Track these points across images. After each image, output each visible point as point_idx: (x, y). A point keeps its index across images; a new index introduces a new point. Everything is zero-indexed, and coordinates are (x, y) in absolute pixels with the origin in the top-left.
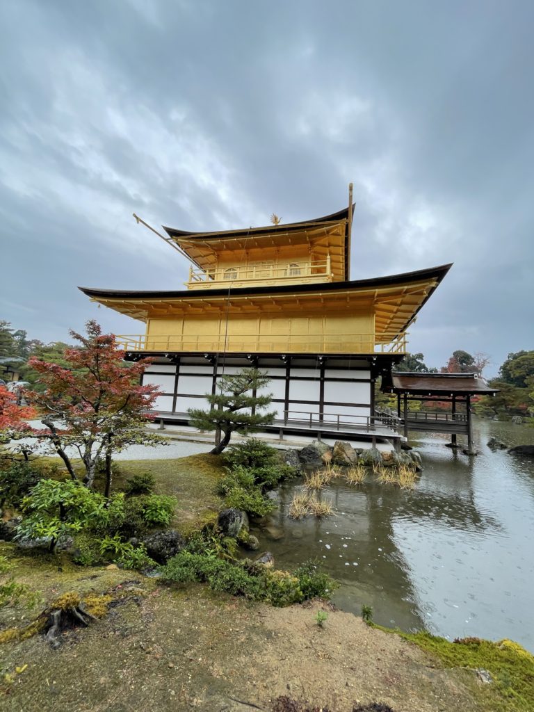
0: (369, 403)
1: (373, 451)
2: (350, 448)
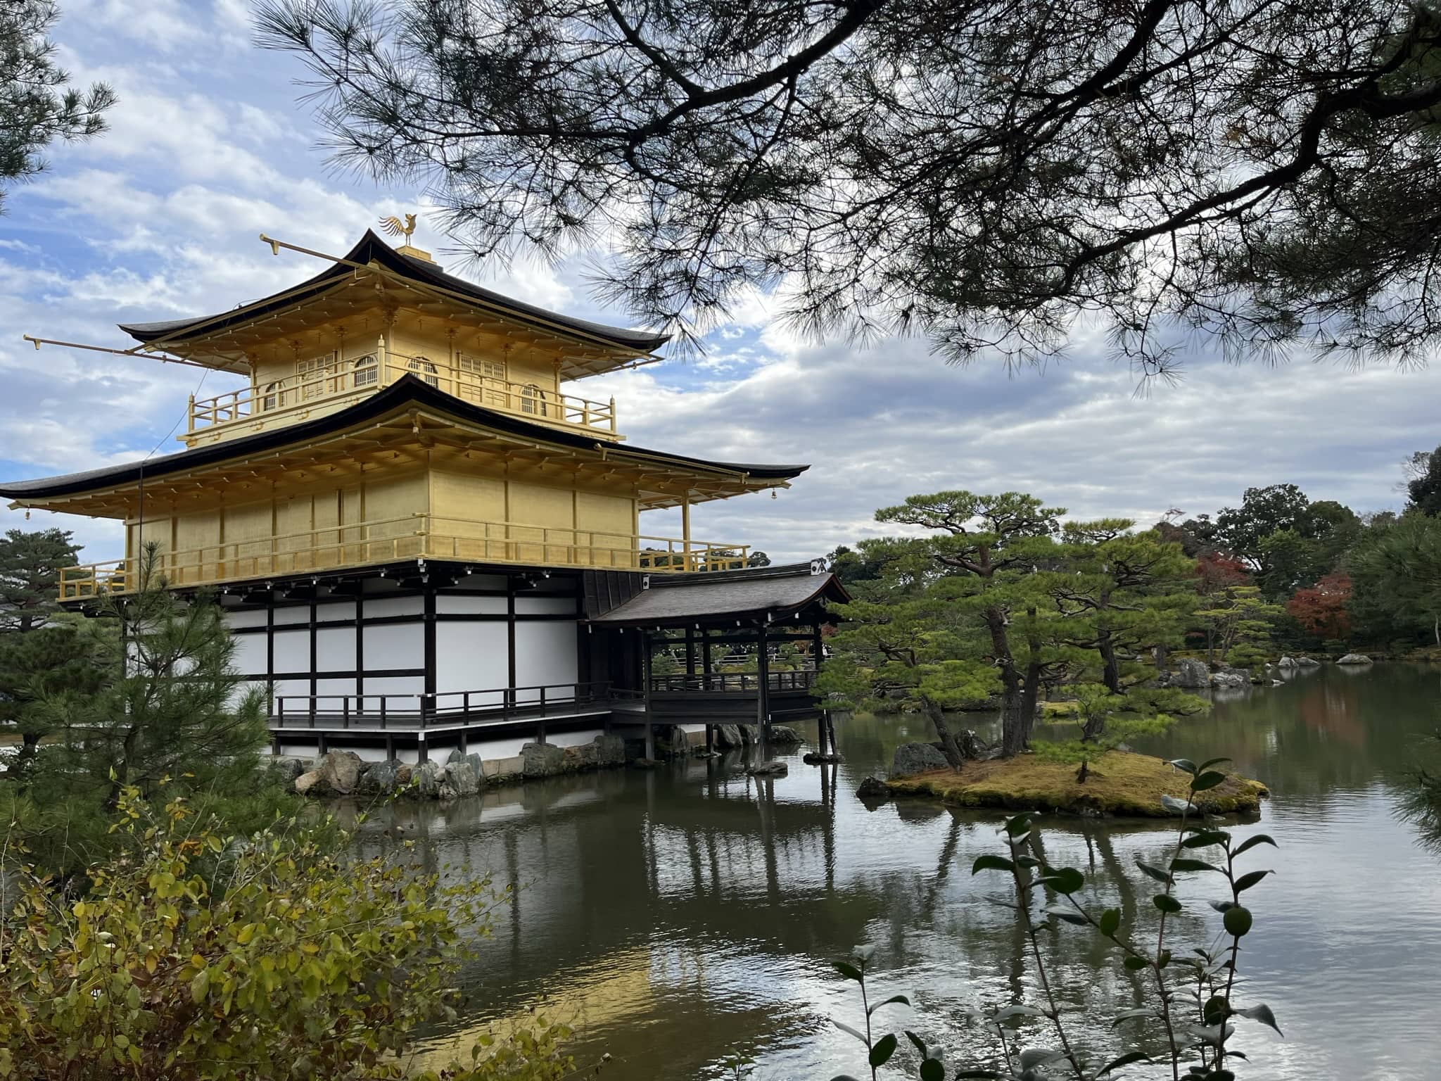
0: (422, 667)
1: (383, 766)
2: (348, 761)
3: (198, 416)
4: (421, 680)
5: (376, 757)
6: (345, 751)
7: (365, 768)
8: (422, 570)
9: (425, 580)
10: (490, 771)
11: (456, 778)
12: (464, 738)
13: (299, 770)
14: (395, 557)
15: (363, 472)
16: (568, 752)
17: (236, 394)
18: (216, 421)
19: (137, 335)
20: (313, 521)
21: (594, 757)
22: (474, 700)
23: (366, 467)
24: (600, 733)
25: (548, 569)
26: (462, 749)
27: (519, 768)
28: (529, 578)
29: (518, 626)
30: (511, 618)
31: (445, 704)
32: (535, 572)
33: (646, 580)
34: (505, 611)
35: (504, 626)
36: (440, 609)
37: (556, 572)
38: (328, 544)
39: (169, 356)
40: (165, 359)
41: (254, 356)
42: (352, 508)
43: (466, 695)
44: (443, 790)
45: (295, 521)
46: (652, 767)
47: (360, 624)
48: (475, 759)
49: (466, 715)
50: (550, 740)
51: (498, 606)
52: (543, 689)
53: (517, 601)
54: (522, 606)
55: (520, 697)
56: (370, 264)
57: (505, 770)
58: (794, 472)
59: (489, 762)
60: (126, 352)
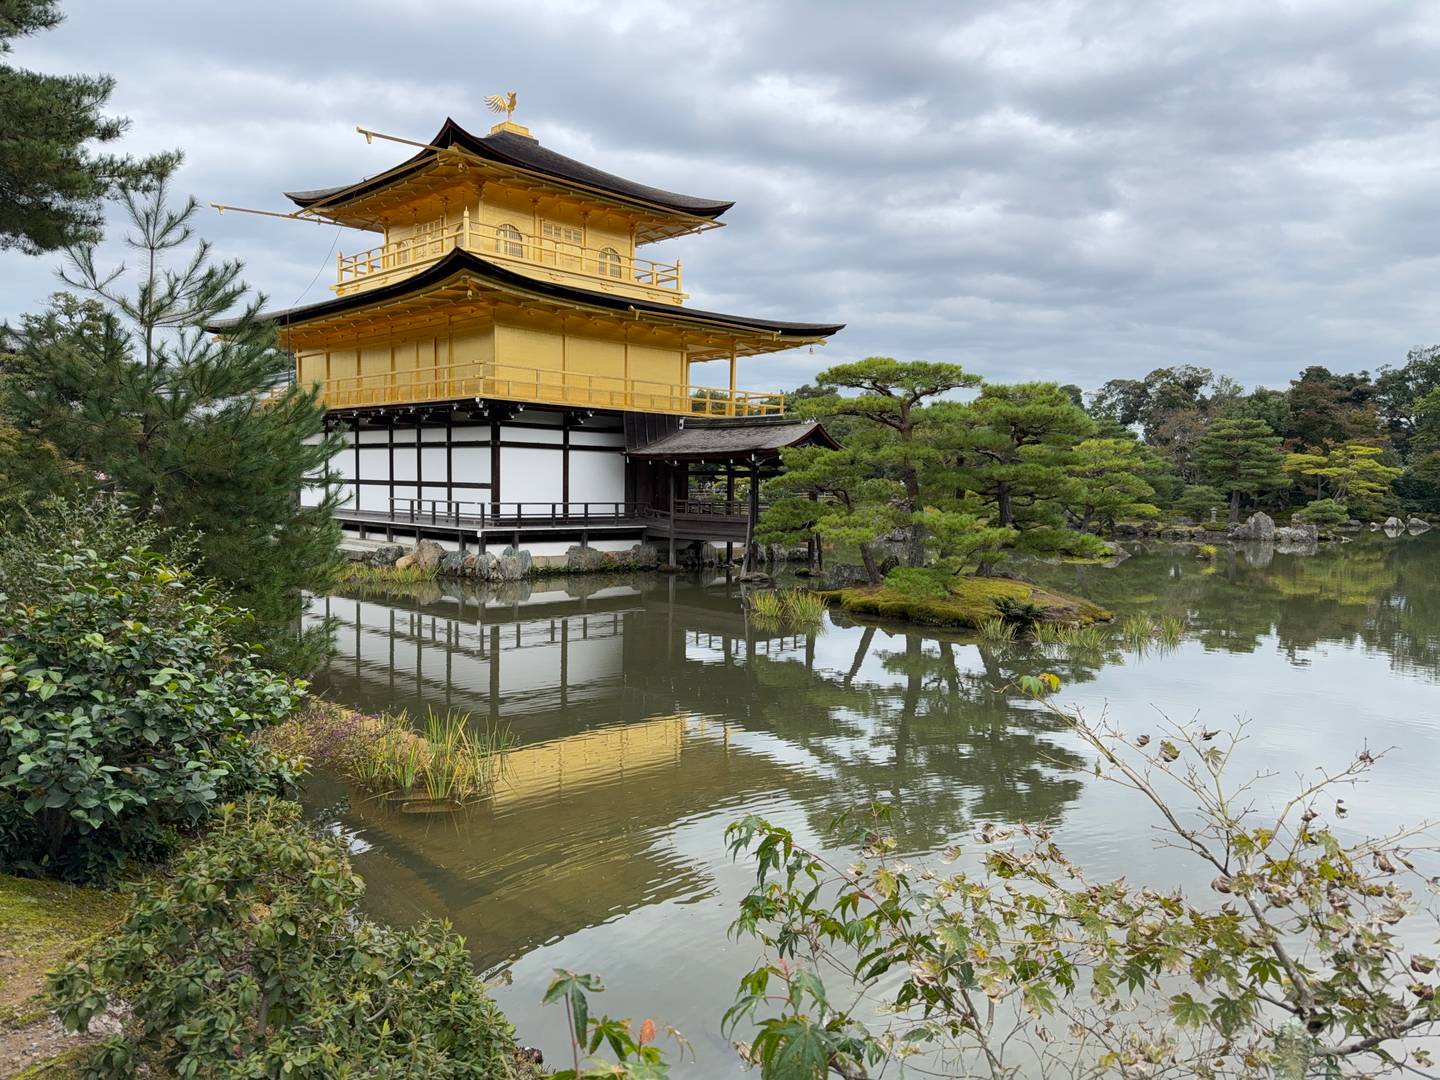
0: (489, 481)
1: (453, 554)
2: (432, 549)
3: (344, 270)
4: (488, 492)
5: (452, 547)
6: (432, 541)
7: (444, 556)
8: (481, 406)
9: (486, 414)
10: (540, 565)
11: (503, 567)
12: (517, 540)
13: (400, 553)
14: (464, 395)
15: (451, 323)
16: (607, 555)
17: (369, 253)
18: (357, 272)
19: (299, 202)
20: (418, 361)
21: (630, 560)
22: (526, 511)
23: (453, 319)
24: (638, 543)
25: (591, 409)
26: (515, 546)
27: (563, 564)
28: (577, 416)
29: (572, 454)
30: (566, 448)
31: (509, 511)
32: (582, 412)
33: (682, 421)
34: (560, 441)
35: (560, 453)
36: (503, 438)
37: (598, 412)
38: (428, 379)
39: (322, 218)
40: (320, 221)
41: (386, 219)
42: (443, 353)
43: (519, 506)
44: (494, 575)
45: (406, 360)
46: (672, 572)
47: (450, 445)
48: (526, 555)
49: (519, 520)
50: (591, 544)
51: (556, 437)
52: (586, 505)
53: (571, 433)
54: (575, 438)
55: (572, 510)
56: (450, 148)
57: (553, 565)
58: (830, 331)
59: (537, 558)
60: (291, 216)
